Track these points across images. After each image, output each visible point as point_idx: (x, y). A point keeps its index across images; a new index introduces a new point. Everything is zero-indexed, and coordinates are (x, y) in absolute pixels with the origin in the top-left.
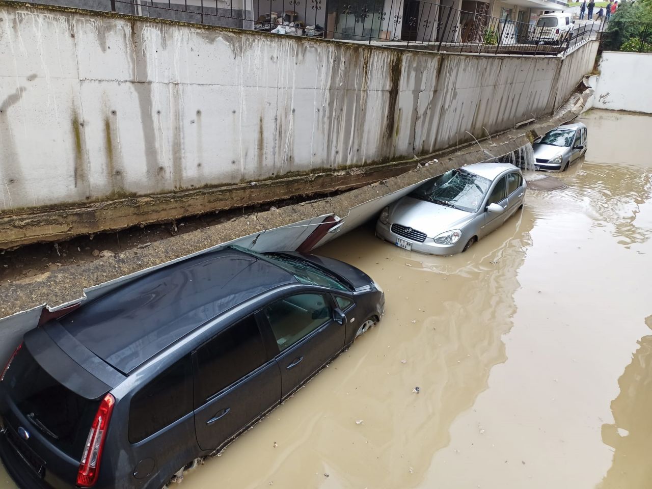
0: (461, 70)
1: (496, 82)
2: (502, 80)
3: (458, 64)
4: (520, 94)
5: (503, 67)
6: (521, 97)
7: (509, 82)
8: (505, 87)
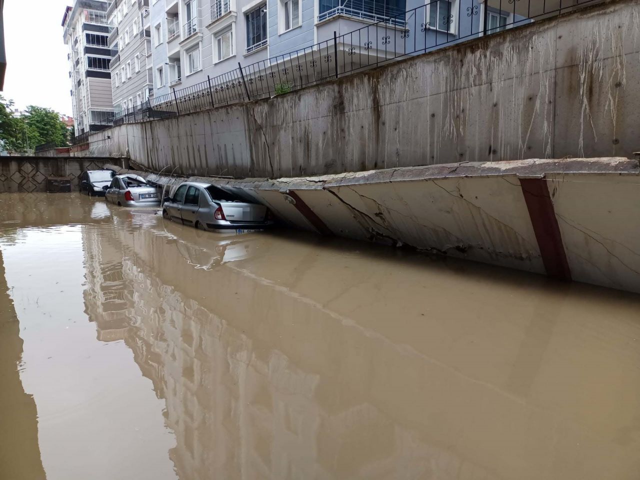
0: (158, 127)
1: (179, 134)
2: (182, 132)
3: (156, 125)
4: (205, 146)
5: (180, 124)
6: (207, 149)
7: (188, 134)
8: (187, 138)
